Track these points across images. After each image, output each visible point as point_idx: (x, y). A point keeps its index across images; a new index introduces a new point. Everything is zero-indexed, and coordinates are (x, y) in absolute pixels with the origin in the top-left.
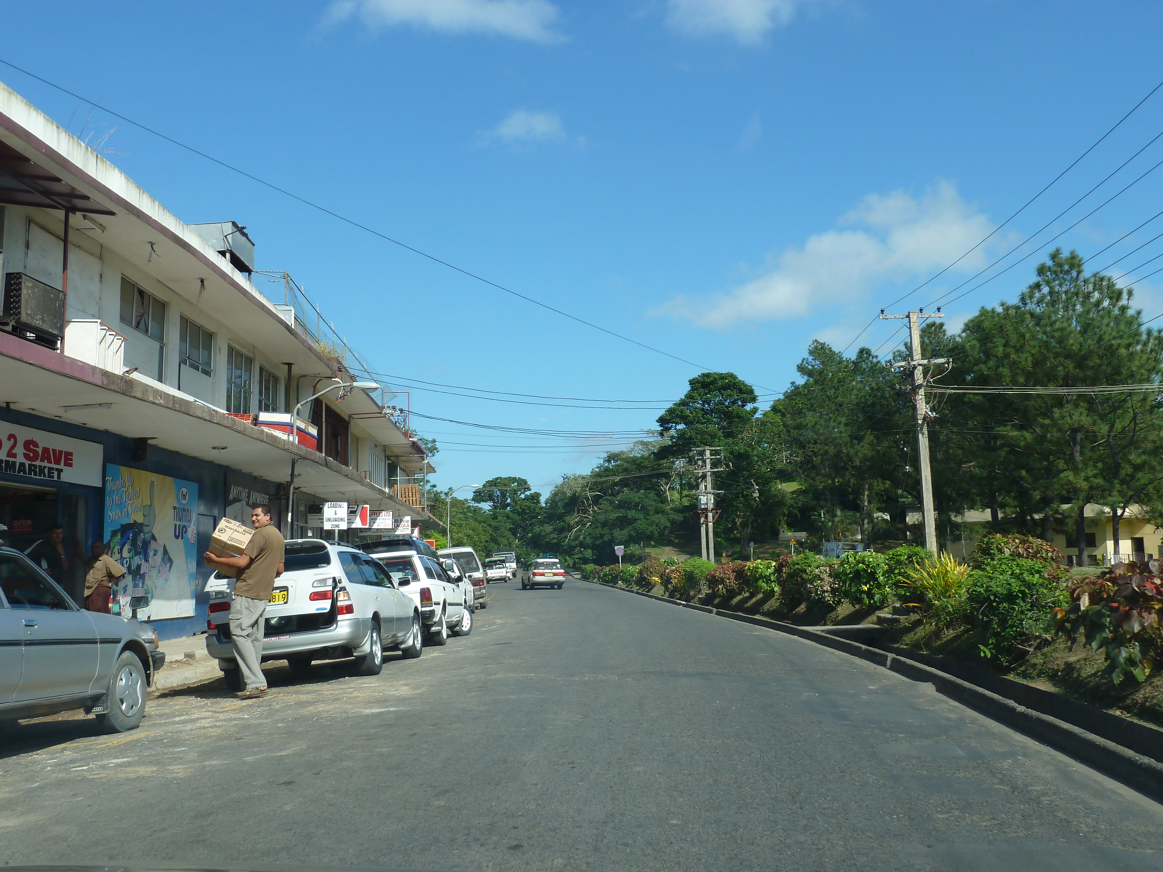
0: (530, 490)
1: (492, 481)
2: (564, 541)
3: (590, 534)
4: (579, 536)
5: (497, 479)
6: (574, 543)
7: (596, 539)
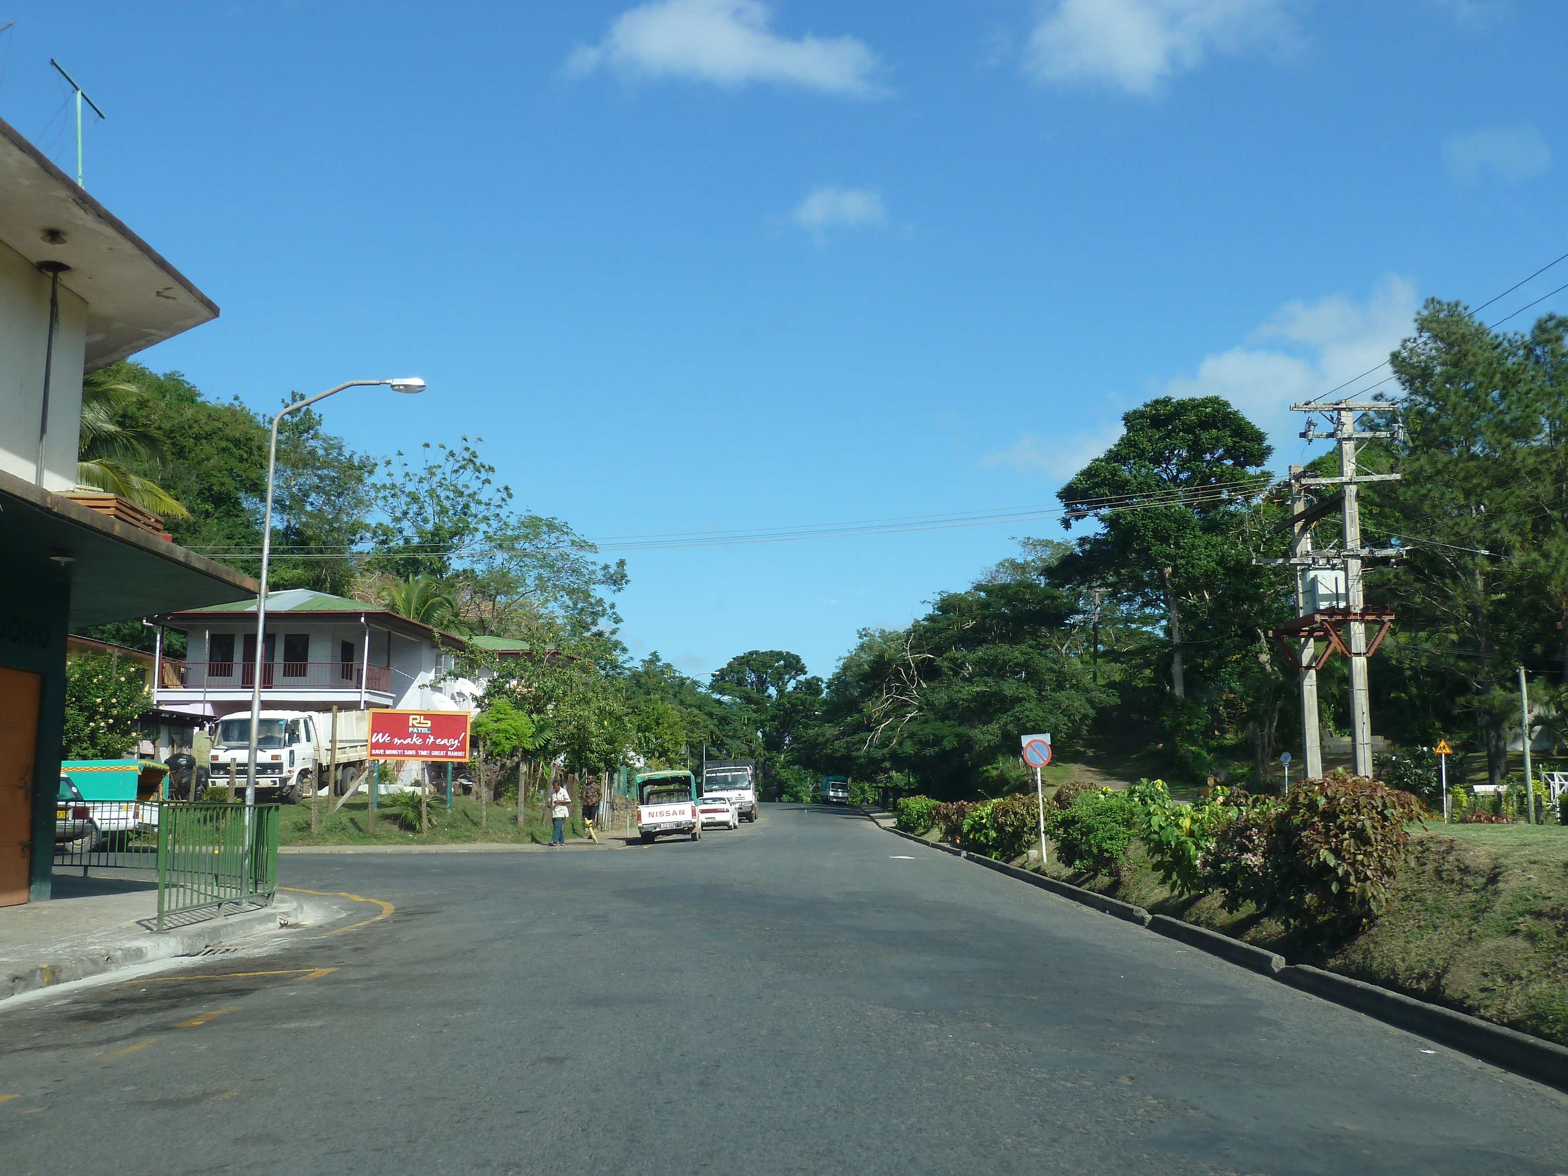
0: (805, 673)
1: (743, 657)
2: (859, 750)
3: (912, 736)
4: (890, 739)
5: (751, 654)
6: (878, 754)
7: (925, 744)
